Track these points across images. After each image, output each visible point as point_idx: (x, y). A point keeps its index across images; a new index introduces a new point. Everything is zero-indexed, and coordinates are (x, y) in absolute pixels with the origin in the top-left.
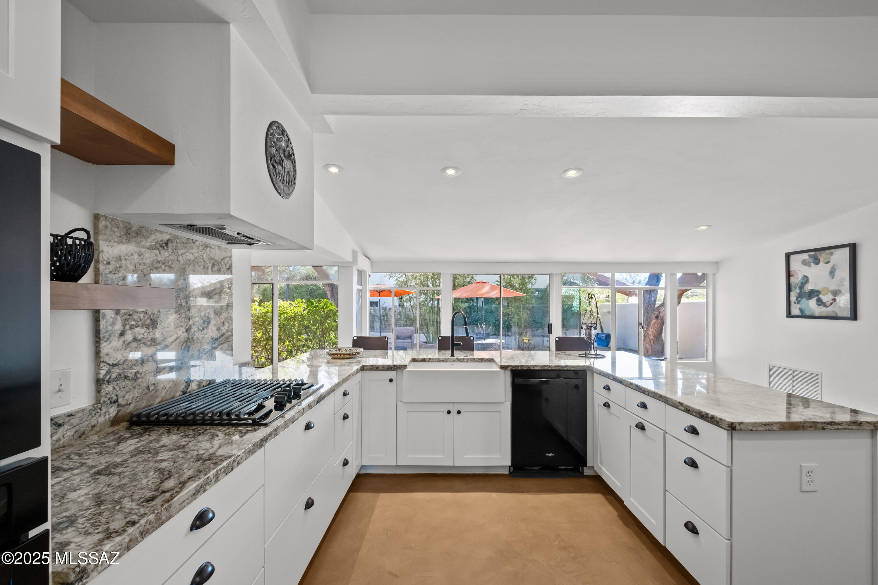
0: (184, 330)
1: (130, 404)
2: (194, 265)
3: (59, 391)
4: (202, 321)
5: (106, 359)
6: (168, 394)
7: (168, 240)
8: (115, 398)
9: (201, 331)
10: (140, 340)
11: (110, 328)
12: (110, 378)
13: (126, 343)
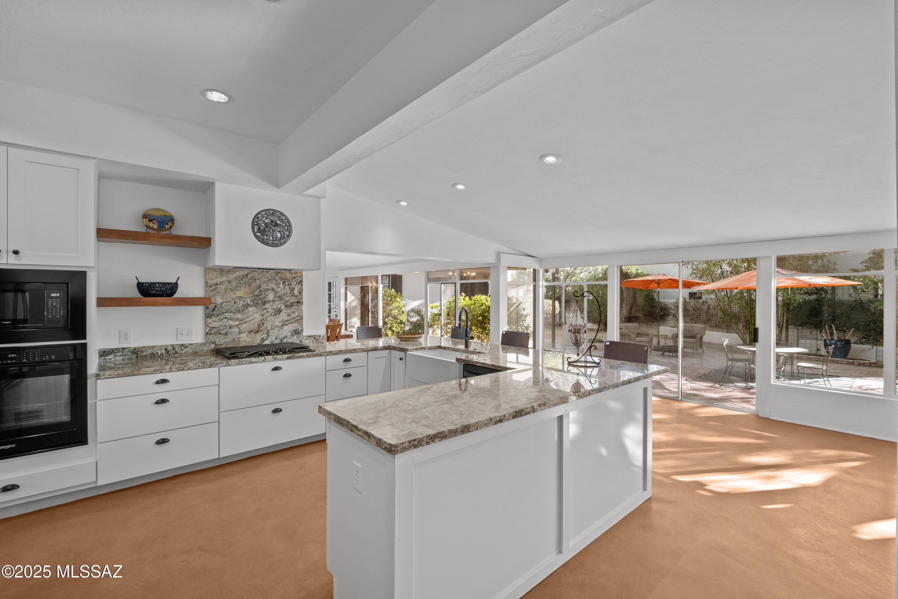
0: (260, 315)
1: (222, 345)
2: (268, 283)
3: (188, 335)
4: (274, 311)
5: (210, 325)
6: (247, 344)
7: (248, 274)
8: (213, 341)
9: (274, 316)
10: (229, 318)
11: (211, 313)
12: (211, 332)
13: (220, 319)
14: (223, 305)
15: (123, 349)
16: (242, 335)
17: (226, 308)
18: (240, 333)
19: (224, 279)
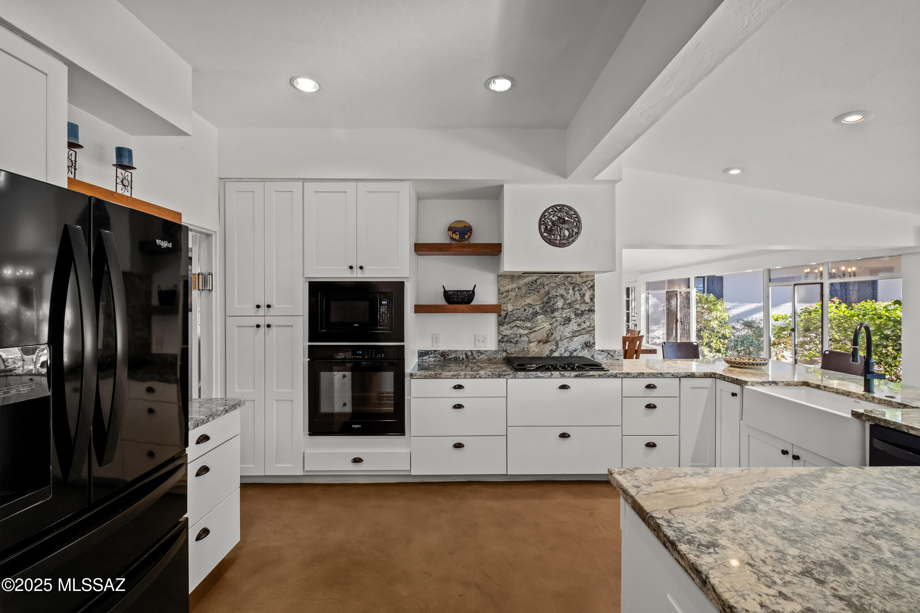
0: (549, 324)
1: (513, 354)
2: (557, 289)
3: (483, 342)
4: (563, 320)
5: (502, 333)
6: (537, 354)
7: (537, 279)
8: (505, 349)
9: (563, 325)
10: (519, 327)
11: (503, 320)
12: (503, 340)
13: (511, 327)
14: (514, 312)
15: (435, 351)
16: (532, 345)
17: (516, 316)
18: (530, 342)
19: (515, 285)
